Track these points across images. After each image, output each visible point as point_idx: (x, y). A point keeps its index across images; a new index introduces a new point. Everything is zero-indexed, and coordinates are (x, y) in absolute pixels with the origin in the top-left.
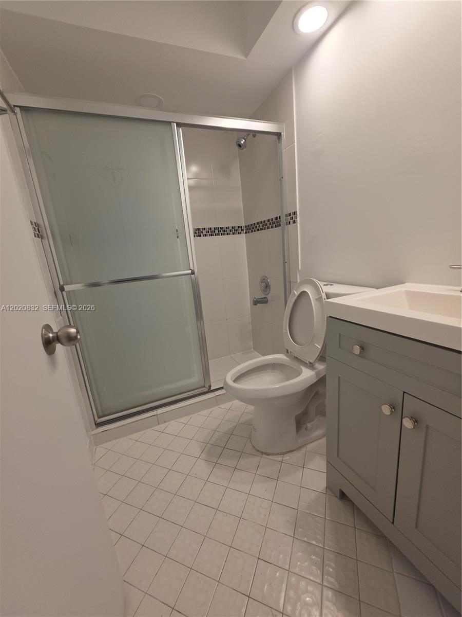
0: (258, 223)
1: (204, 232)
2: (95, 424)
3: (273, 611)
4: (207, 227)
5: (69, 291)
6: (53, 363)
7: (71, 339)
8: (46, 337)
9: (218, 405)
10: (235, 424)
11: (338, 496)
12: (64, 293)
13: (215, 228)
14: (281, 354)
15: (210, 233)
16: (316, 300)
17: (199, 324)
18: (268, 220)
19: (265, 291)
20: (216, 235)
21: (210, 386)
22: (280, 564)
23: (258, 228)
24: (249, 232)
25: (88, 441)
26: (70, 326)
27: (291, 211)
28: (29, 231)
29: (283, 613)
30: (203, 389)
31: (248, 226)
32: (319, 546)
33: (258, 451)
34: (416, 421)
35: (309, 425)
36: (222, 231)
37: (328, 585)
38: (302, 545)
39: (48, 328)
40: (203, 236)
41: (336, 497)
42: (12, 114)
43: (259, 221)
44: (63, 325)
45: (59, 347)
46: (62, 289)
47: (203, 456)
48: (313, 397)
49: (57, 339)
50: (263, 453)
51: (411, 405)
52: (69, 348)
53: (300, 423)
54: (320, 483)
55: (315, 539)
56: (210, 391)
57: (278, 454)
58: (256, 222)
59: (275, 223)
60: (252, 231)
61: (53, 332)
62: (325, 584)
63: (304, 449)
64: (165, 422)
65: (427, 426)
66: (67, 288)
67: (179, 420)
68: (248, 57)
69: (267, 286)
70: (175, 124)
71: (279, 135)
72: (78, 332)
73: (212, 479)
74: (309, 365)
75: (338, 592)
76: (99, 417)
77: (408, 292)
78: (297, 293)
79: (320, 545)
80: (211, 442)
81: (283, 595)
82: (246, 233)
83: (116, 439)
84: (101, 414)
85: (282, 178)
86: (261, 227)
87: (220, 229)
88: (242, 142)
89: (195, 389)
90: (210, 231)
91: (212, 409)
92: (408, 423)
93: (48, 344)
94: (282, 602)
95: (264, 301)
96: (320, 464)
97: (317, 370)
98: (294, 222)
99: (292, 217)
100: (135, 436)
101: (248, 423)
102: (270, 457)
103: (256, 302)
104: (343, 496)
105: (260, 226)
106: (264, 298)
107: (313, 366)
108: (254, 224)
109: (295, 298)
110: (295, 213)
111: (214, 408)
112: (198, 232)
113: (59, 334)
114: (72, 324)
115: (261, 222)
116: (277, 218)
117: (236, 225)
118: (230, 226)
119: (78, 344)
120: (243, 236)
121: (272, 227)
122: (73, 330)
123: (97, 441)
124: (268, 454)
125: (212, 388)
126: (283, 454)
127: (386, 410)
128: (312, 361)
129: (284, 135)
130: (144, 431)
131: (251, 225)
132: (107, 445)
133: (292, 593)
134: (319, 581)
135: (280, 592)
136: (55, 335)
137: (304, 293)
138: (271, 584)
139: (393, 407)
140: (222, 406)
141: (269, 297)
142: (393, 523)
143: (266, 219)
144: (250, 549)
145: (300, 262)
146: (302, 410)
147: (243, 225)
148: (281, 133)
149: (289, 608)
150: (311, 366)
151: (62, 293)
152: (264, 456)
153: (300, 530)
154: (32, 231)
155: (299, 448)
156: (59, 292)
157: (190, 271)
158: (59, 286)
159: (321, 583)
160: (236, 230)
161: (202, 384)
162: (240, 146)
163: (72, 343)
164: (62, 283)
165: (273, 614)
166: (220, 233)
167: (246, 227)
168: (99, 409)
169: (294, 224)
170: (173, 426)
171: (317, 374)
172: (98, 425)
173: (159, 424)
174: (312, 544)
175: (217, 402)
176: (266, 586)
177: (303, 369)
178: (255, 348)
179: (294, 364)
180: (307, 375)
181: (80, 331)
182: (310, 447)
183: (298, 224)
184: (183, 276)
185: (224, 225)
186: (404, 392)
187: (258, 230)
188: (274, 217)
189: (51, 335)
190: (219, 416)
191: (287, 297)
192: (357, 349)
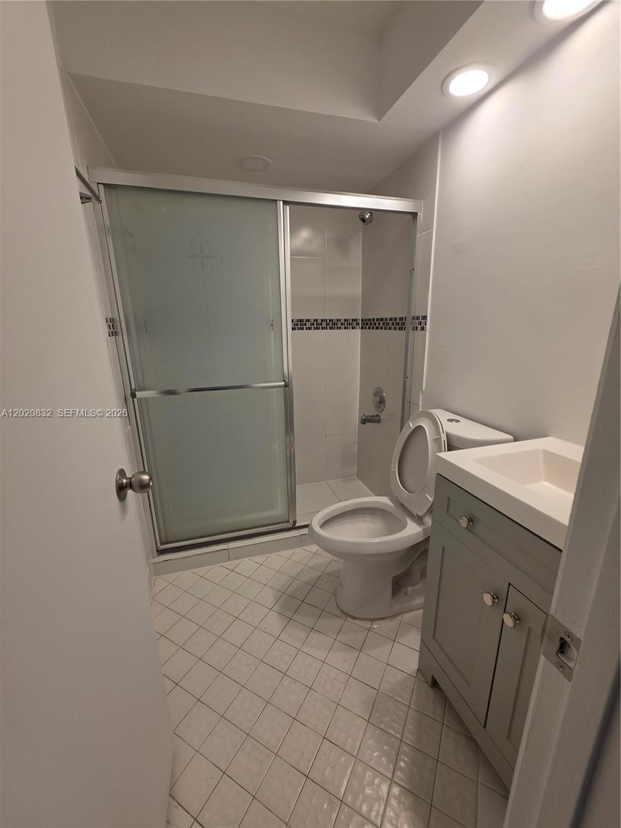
0: (378, 319)
1: (308, 324)
2: (157, 551)
3: (331, 796)
4: (312, 317)
5: (141, 399)
6: (124, 509)
7: (143, 487)
8: (120, 482)
9: (303, 546)
10: (319, 573)
11: (430, 683)
12: (135, 400)
13: (322, 320)
14: (385, 498)
15: (315, 326)
16: (434, 440)
17: (288, 439)
18: (391, 319)
19: (379, 407)
20: (322, 329)
21: (295, 522)
22: (348, 748)
23: (377, 325)
24: (366, 328)
25: (148, 570)
26: (144, 473)
27: (420, 314)
28: (102, 330)
29: (342, 802)
30: (286, 524)
31: (366, 320)
32: (395, 737)
33: (343, 612)
34: (517, 618)
35: (410, 589)
36: (332, 324)
37: (398, 781)
38: (377, 732)
39: (122, 473)
40: (306, 329)
41: (427, 683)
42: (96, 203)
43: (380, 317)
44: (137, 471)
45: (130, 492)
46: (133, 396)
47: (277, 607)
48: (419, 555)
49: (130, 485)
50: (347, 615)
51: (515, 600)
52: (140, 495)
53: (398, 586)
54: (411, 662)
55: (393, 729)
56: (294, 528)
57: (365, 619)
58: (376, 317)
59: (399, 324)
60: (369, 328)
61: (127, 478)
62: (396, 779)
63: (399, 618)
64: (237, 559)
65: (530, 628)
66: (139, 394)
67: (253, 558)
68: (382, 120)
69: (382, 401)
70: (281, 202)
71: (414, 215)
72: (151, 479)
73: (283, 637)
74: (417, 517)
75: (408, 791)
76: (162, 544)
77: (546, 453)
78: (412, 426)
79: (398, 736)
80: (288, 592)
81: (345, 782)
82: (362, 328)
83: (178, 571)
84: (164, 540)
85: (413, 270)
86: (381, 325)
87: (328, 321)
88: (367, 216)
89: (277, 524)
90: (315, 323)
91: (294, 550)
92: (509, 621)
93: (121, 490)
94: (343, 789)
95: (375, 420)
96: (414, 639)
97: (425, 527)
98: (423, 329)
99: (420, 323)
100: (200, 571)
101: (335, 575)
102: (356, 621)
103: (364, 421)
104: (434, 684)
105: (379, 324)
106: (376, 416)
107: (421, 520)
108: (374, 319)
109: (411, 430)
110: (425, 318)
111: (296, 549)
112: (299, 325)
113: (133, 480)
114: (147, 471)
115: (382, 319)
116: (401, 319)
117: (350, 317)
118: (342, 317)
119: (150, 491)
120: (358, 332)
121: (395, 329)
122: (146, 477)
123: (157, 571)
124: (354, 618)
125: (297, 525)
126: (372, 620)
127: (488, 599)
128: (420, 514)
129: (421, 216)
130: (212, 566)
131: (370, 320)
132: (170, 577)
133: (355, 784)
134: (389, 775)
135: (342, 779)
136: (128, 481)
137: (420, 428)
138: (333, 768)
139: (495, 597)
140: (307, 548)
141: (383, 416)
142: (485, 727)
143: (389, 316)
144: (316, 725)
145: (424, 380)
146: (402, 571)
147: (360, 318)
148: (417, 213)
149: (350, 798)
150: (419, 520)
151: (133, 401)
152: (349, 619)
153: (377, 714)
154: (107, 330)
155: (394, 616)
156: (130, 399)
157: (283, 383)
158: (130, 391)
159: (391, 778)
160: (349, 324)
161: (286, 518)
162: (363, 220)
163: (145, 490)
164: (133, 387)
165: (331, 800)
166: (328, 327)
167: (362, 320)
168: (163, 535)
169: (422, 332)
170: (247, 565)
171: (425, 531)
172: (161, 552)
173: (229, 560)
174: (388, 733)
175: (301, 541)
176: (327, 770)
177: (409, 521)
178: (360, 475)
179: (399, 513)
180: (412, 531)
181: (154, 478)
182: (407, 617)
183: (427, 333)
184: (275, 389)
185: (335, 317)
186: (510, 584)
187: (377, 328)
188: (398, 316)
189: (125, 481)
190: (301, 560)
191: (405, 421)
192: (464, 522)
